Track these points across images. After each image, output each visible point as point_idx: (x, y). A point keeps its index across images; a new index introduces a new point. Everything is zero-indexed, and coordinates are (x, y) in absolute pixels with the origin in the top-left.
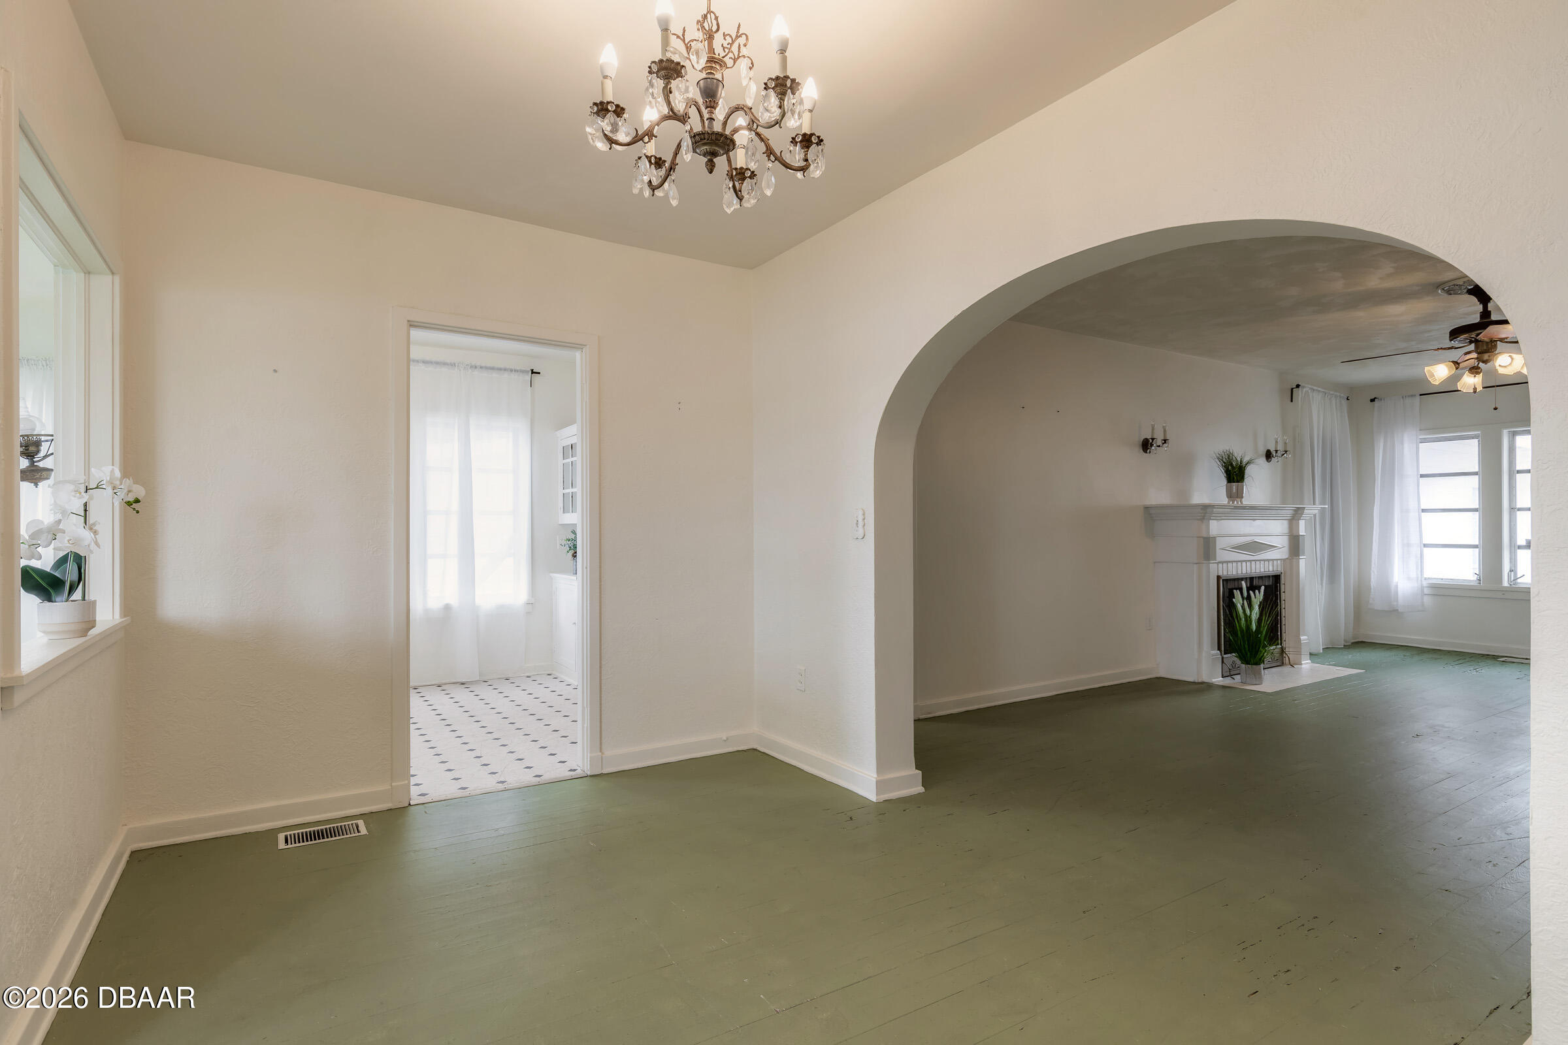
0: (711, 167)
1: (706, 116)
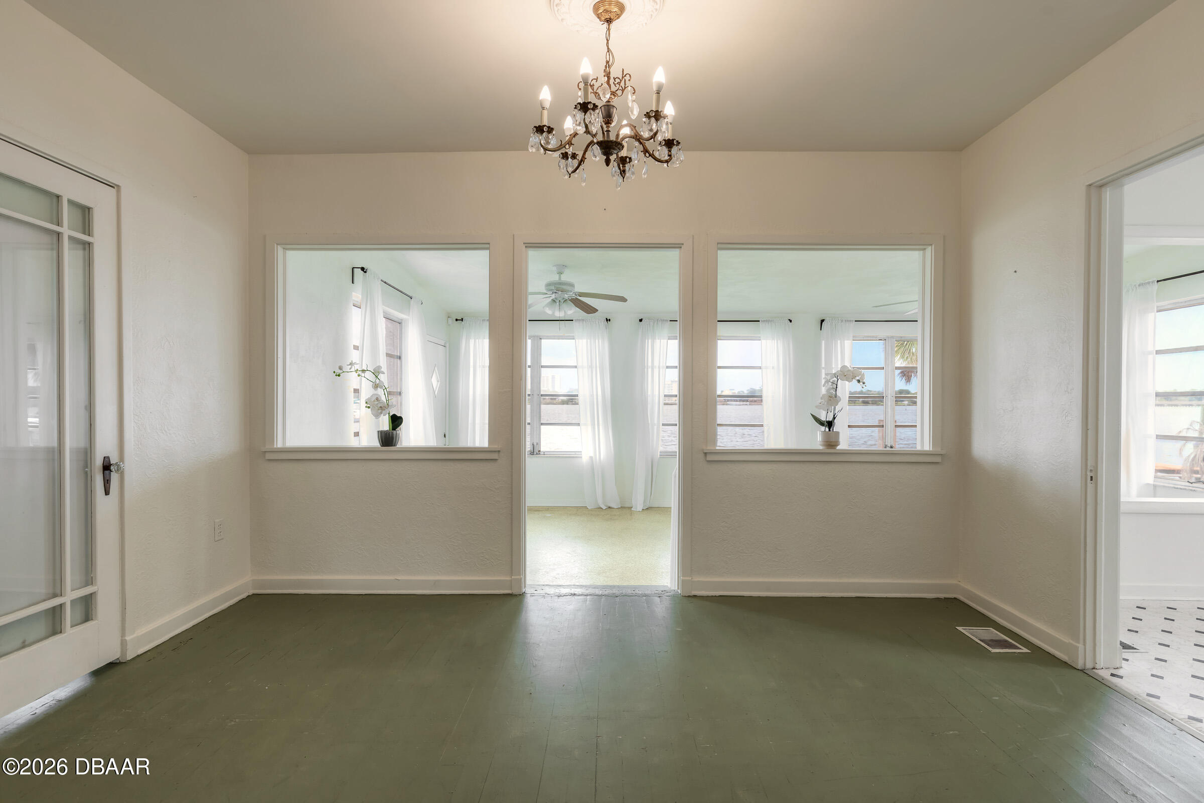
0: (608, 162)
1: (605, 129)
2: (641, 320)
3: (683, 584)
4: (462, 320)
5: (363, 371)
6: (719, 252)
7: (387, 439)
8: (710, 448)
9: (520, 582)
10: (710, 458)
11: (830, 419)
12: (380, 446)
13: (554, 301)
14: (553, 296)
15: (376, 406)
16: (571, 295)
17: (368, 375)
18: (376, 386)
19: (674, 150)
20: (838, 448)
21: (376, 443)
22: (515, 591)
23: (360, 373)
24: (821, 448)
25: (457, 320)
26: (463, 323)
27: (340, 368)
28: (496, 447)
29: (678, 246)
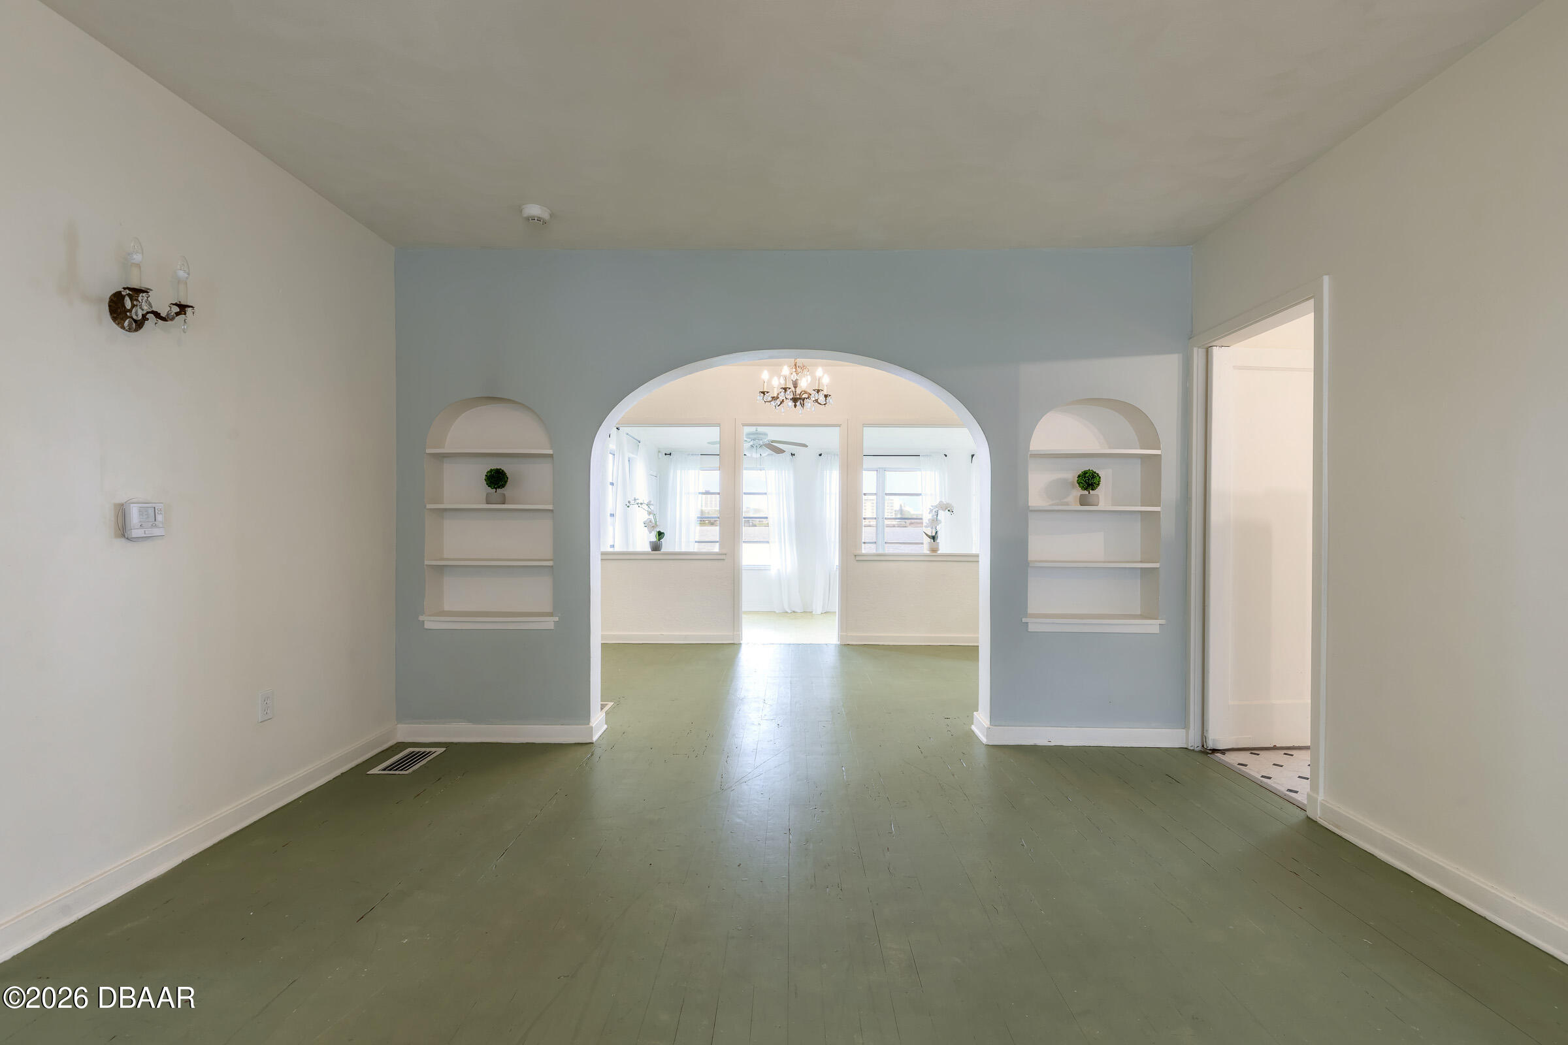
2: (820, 455)
3: (841, 637)
4: (670, 454)
5: (641, 504)
6: (865, 428)
7: (656, 547)
8: (858, 552)
9: (740, 636)
10: (858, 558)
11: (934, 534)
12: (650, 550)
13: (752, 446)
14: (752, 443)
15: (650, 525)
16: (766, 441)
17: (645, 507)
18: (649, 513)
19: (828, 398)
20: (939, 552)
21: (648, 549)
22: (735, 642)
23: (639, 505)
24: (928, 552)
25: (666, 454)
26: (671, 457)
27: (629, 502)
28: (724, 551)
29: (839, 426)
